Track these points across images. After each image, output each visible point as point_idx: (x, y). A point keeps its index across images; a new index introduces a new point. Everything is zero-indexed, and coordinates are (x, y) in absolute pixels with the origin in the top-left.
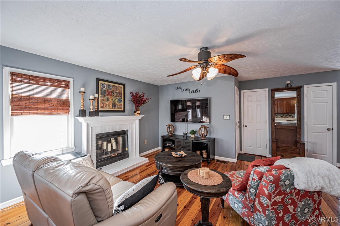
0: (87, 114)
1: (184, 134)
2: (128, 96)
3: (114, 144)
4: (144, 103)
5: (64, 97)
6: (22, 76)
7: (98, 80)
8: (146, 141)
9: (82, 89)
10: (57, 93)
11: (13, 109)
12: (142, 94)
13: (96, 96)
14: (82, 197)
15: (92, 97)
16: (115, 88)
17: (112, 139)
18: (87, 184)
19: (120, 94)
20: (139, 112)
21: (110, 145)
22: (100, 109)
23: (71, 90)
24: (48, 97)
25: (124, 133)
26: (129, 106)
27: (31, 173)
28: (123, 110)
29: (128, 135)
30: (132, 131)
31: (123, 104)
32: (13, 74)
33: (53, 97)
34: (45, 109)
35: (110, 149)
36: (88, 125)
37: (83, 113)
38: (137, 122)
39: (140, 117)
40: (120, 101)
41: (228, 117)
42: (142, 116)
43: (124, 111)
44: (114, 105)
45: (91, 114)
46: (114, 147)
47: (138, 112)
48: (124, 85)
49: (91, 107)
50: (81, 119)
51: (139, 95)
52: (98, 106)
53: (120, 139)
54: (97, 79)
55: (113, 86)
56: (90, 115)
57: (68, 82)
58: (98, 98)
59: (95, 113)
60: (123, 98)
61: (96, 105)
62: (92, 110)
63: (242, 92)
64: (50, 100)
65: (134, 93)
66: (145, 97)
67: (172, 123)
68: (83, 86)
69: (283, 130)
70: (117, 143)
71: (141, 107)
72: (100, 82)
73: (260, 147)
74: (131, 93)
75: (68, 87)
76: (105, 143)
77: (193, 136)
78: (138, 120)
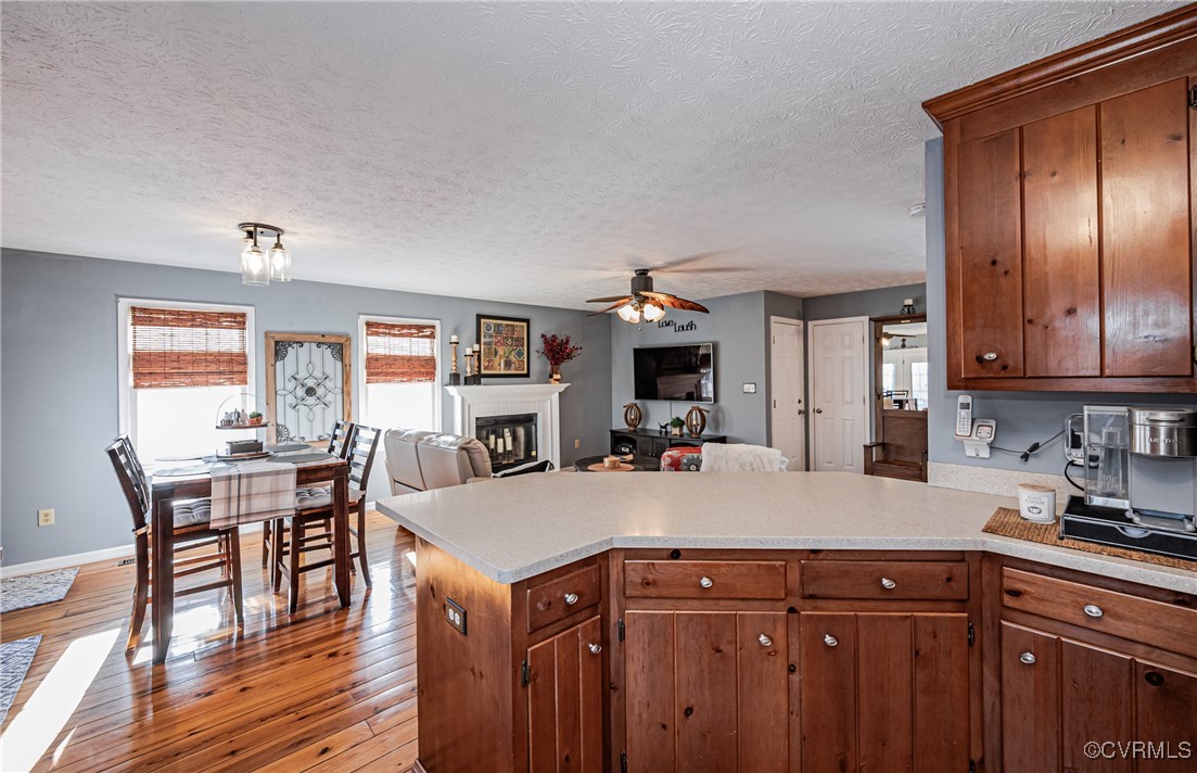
0: (462, 380)
1: (662, 427)
2: (537, 344)
3: (509, 440)
4: (569, 357)
5: (428, 353)
6: (378, 325)
7: (479, 317)
8: (577, 441)
9: (454, 338)
10: (419, 347)
11: (369, 374)
12: (564, 338)
13: (476, 347)
14: (464, 452)
15: (469, 351)
16: (511, 328)
17: (506, 430)
18: (469, 443)
19: (519, 341)
20: (558, 377)
21: (500, 441)
22: (483, 372)
23: (437, 341)
24: (406, 353)
25: (528, 420)
26: (539, 363)
27: (413, 444)
28: (525, 372)
29: (536, 425)
30: (544, 417)
31: (525, 360)
32: (369, 325)
33: (413, 354)
34: (403, 374)
35: (500, 450)
36: (463, 400)
37: (455, 379)
38: (556, 397)
39: (562, 387)
40: (520, 354)
41: (750, 388)
42: (566, 385)
43: (527, 375)
44: (508, 364)
45: (467, 381)
46: (509, 447)
47: (555, 376)
48: (527, 321)
49: (468, 370)
50: (452, 390)
51: (559, 341)
52: (479, 367)
53: (521, 431)
54: (477, 315)
55: (507, 325)
56: (466, 384)
57: (433, 327)
58: (480, 352)
59: (475, 379)
60: (525, 348)
61: (476, 364)
62: (469, 375)
63: (810, 324)
64: (409, 359)
65: (549, 336)
66: (571, 345)
67: (638, 402)
68: (456, 332)
69: (902, 421)
70: (515, 438)
71: (563, 366)
72: (483, 321)
73: (850, 463)
74: (543, 336)
75: (432, 336)
76: (492, 438)
77: (676, 431)
78: (557, 395)
